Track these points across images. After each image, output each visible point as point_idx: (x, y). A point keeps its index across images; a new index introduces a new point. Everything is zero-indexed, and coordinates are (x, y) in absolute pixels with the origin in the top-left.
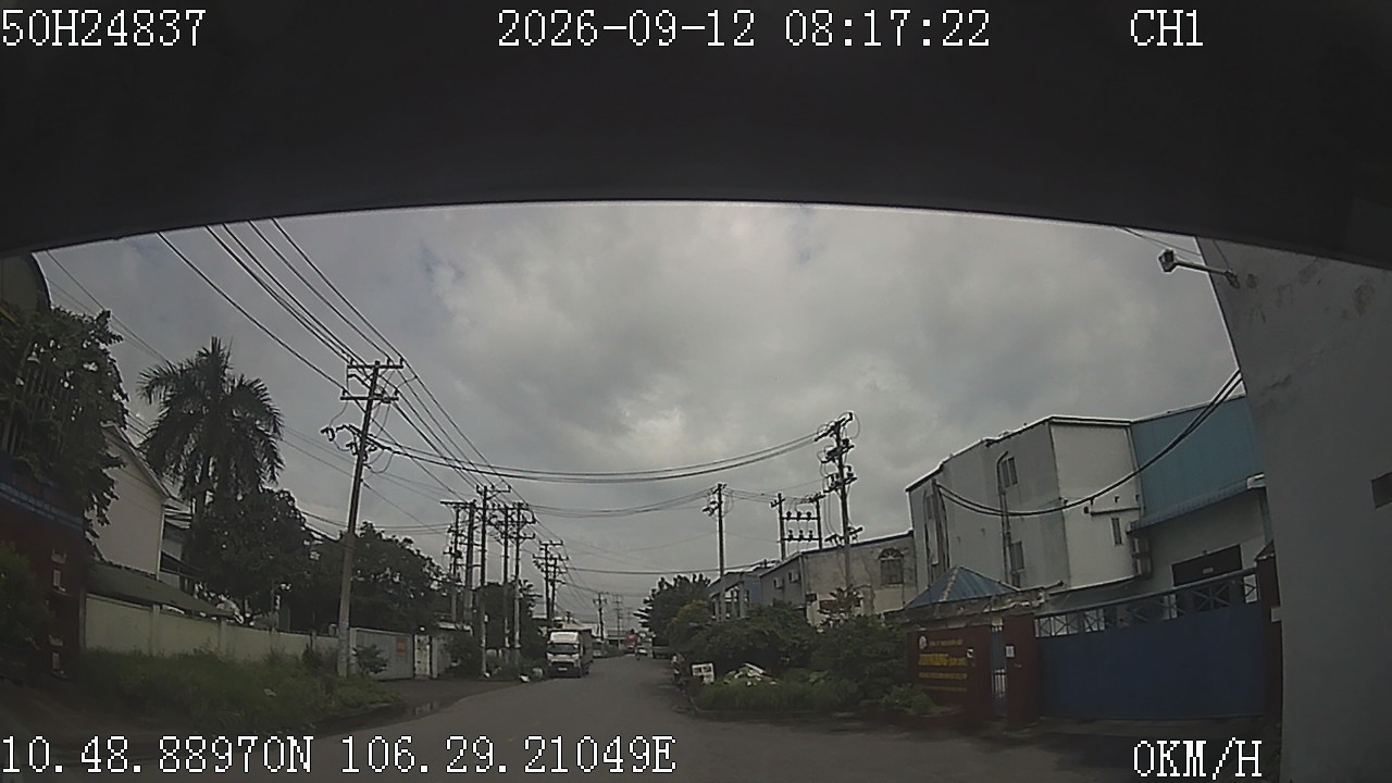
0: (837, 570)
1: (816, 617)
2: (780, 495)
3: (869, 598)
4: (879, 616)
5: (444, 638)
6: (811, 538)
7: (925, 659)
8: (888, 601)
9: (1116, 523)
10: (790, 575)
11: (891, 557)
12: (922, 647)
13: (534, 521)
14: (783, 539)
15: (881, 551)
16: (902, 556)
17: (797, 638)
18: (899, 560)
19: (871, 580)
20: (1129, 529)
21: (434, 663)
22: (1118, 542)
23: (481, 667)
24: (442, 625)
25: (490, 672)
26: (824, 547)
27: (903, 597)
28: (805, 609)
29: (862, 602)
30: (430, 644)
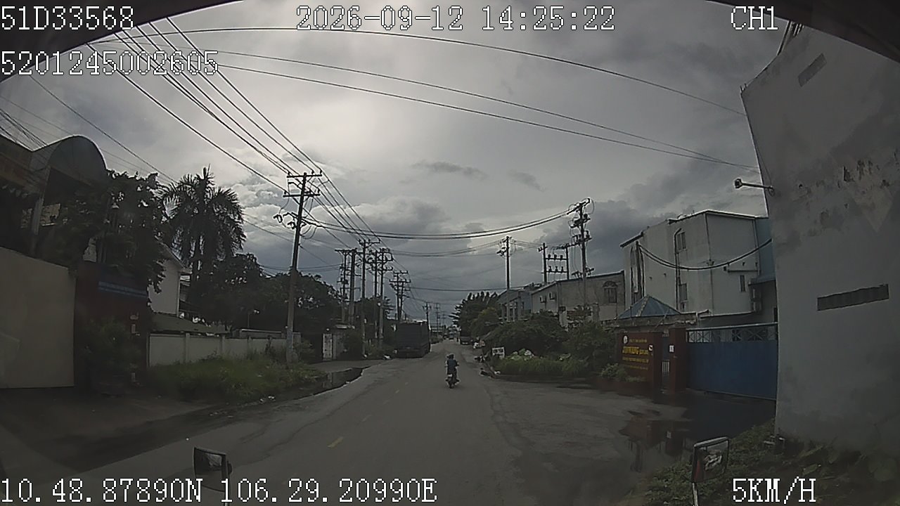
0: (579, 292)
1: (564, 320)
2: (544, 244)
3: (596, 310)
4: (602, 322)
5: (340, 334)
6: (562, 271)
7: (626, 349)
8: (607, 313)
9: (742, 277)
10: (550, 295)
11: (610, 287)
12: (625, 342)
13: (392, 259)
14: (545, 271)
15: (604, 282)
16: (617, 286)
17: (553, 334)
18: (615, 289)
19: (598, 301)
20: (750, 283)
21: (334, 350)
22: (743, 289)
23: (362, 351)
24: (339, 326)
25: (367, 354)
26: (570, 278)
27: (616, 311)
28: (558, 316)
29: (592, 314)
30: (332, 338)
